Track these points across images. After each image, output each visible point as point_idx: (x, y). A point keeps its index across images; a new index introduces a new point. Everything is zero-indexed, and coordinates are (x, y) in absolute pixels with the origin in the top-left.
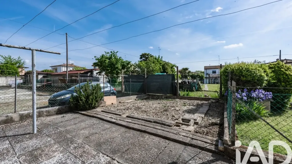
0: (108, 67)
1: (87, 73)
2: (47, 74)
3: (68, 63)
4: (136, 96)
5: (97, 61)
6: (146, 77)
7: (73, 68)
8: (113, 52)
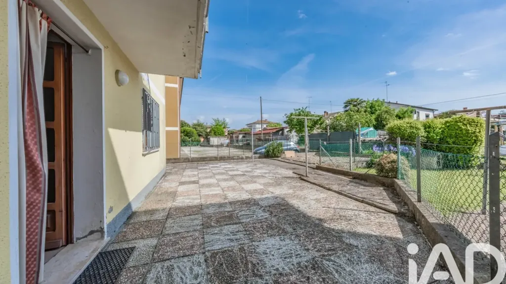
0: (296, 125)
1: (278, 132)
2: (245, 134)
3: (263, 119)
4: (315, 153)
5: (288, 119)
6: (329, 134)
7: (267, 125)
8: (301, 109)
